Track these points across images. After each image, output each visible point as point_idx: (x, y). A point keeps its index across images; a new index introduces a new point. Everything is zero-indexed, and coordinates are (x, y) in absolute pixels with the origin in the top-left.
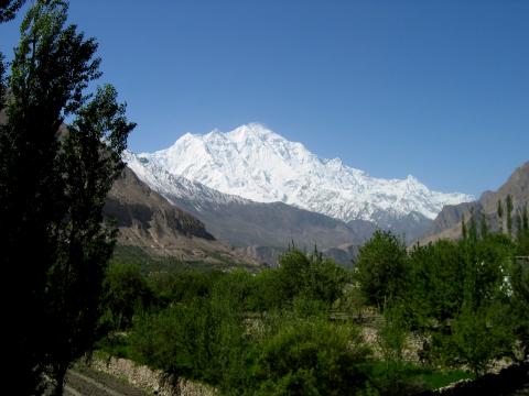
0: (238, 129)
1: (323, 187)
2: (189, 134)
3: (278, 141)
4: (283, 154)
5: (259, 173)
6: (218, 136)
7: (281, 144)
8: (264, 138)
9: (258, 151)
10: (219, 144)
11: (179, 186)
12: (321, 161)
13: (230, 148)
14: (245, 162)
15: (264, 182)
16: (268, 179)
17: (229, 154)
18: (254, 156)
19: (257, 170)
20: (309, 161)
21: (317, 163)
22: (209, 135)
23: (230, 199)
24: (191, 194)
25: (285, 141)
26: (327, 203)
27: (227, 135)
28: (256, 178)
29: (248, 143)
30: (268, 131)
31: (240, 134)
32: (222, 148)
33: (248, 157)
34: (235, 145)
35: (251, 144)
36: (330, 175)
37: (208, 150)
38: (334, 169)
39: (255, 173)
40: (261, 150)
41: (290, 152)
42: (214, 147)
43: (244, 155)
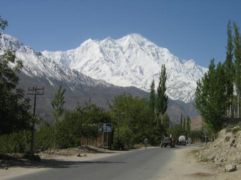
0: (124, 37)
1: (179, 79)
2: (90, 40)
3: (151, 46)
4: (154, 56)
5: (136, 67)
6: (110, 42)
7: (153, 48)
8: (142, 44)
9: (136, 53)
10: (110, 47)
11: (61, 72)
12: (181, 62)
13: (118, 50)
14: (127, 60)
15: (138, 74)
16: (142, 72)
17: (117, 54)
18: (133, 56)
19: (134, 66)
20: (171, 61)
21: (177, 62)
22: (104, 41)
23: (98, 83)
24: (70, 78)
25: (156, 47)
26: (180, 90)
27: (117, 41)
28: (134, 71)
29: (130, 47)
30: (145, 40)
31: (126, 41)
32: (112, 50)
33: (129, 57)
34: (121, 48)
35: (132, 48)
36: (186, 71)
37: (102, 51)
38: (189, 67)
39: (133, 68)
40: (139, 52)
41: (159, 54)
42: (107, 49)
43: (126, 55)
